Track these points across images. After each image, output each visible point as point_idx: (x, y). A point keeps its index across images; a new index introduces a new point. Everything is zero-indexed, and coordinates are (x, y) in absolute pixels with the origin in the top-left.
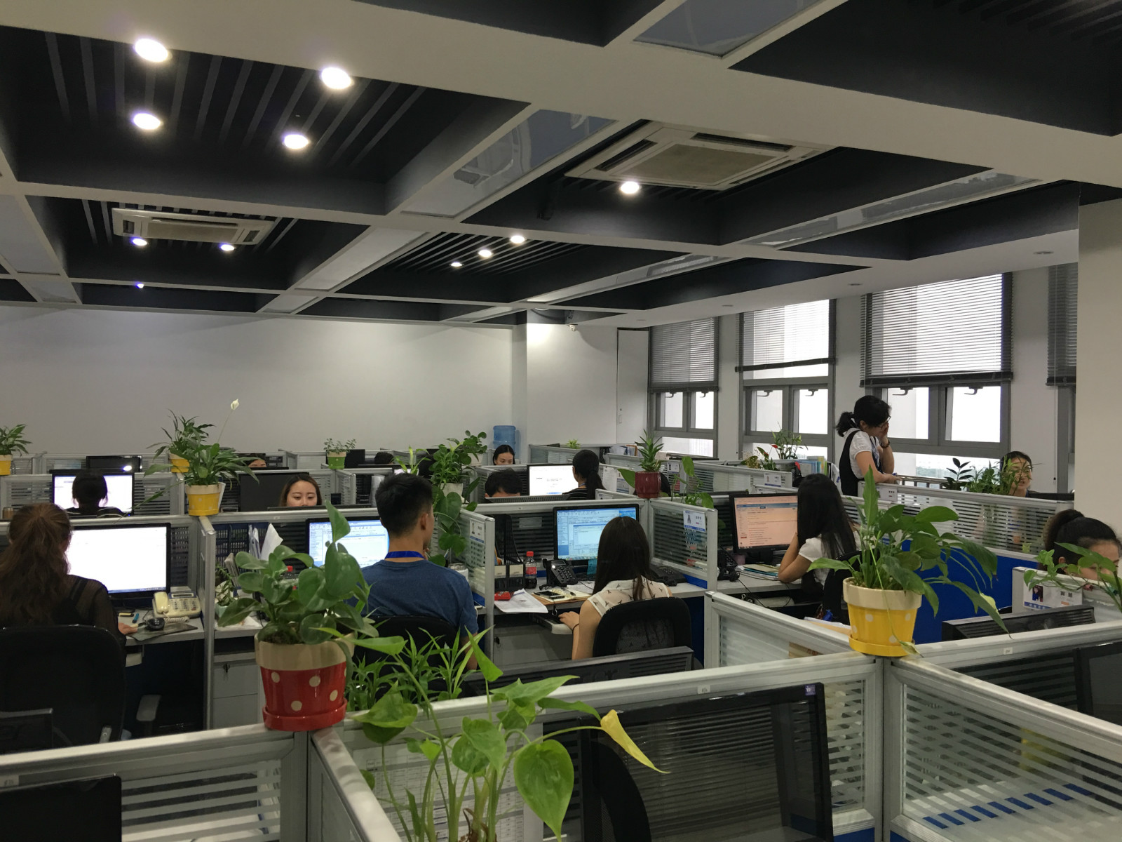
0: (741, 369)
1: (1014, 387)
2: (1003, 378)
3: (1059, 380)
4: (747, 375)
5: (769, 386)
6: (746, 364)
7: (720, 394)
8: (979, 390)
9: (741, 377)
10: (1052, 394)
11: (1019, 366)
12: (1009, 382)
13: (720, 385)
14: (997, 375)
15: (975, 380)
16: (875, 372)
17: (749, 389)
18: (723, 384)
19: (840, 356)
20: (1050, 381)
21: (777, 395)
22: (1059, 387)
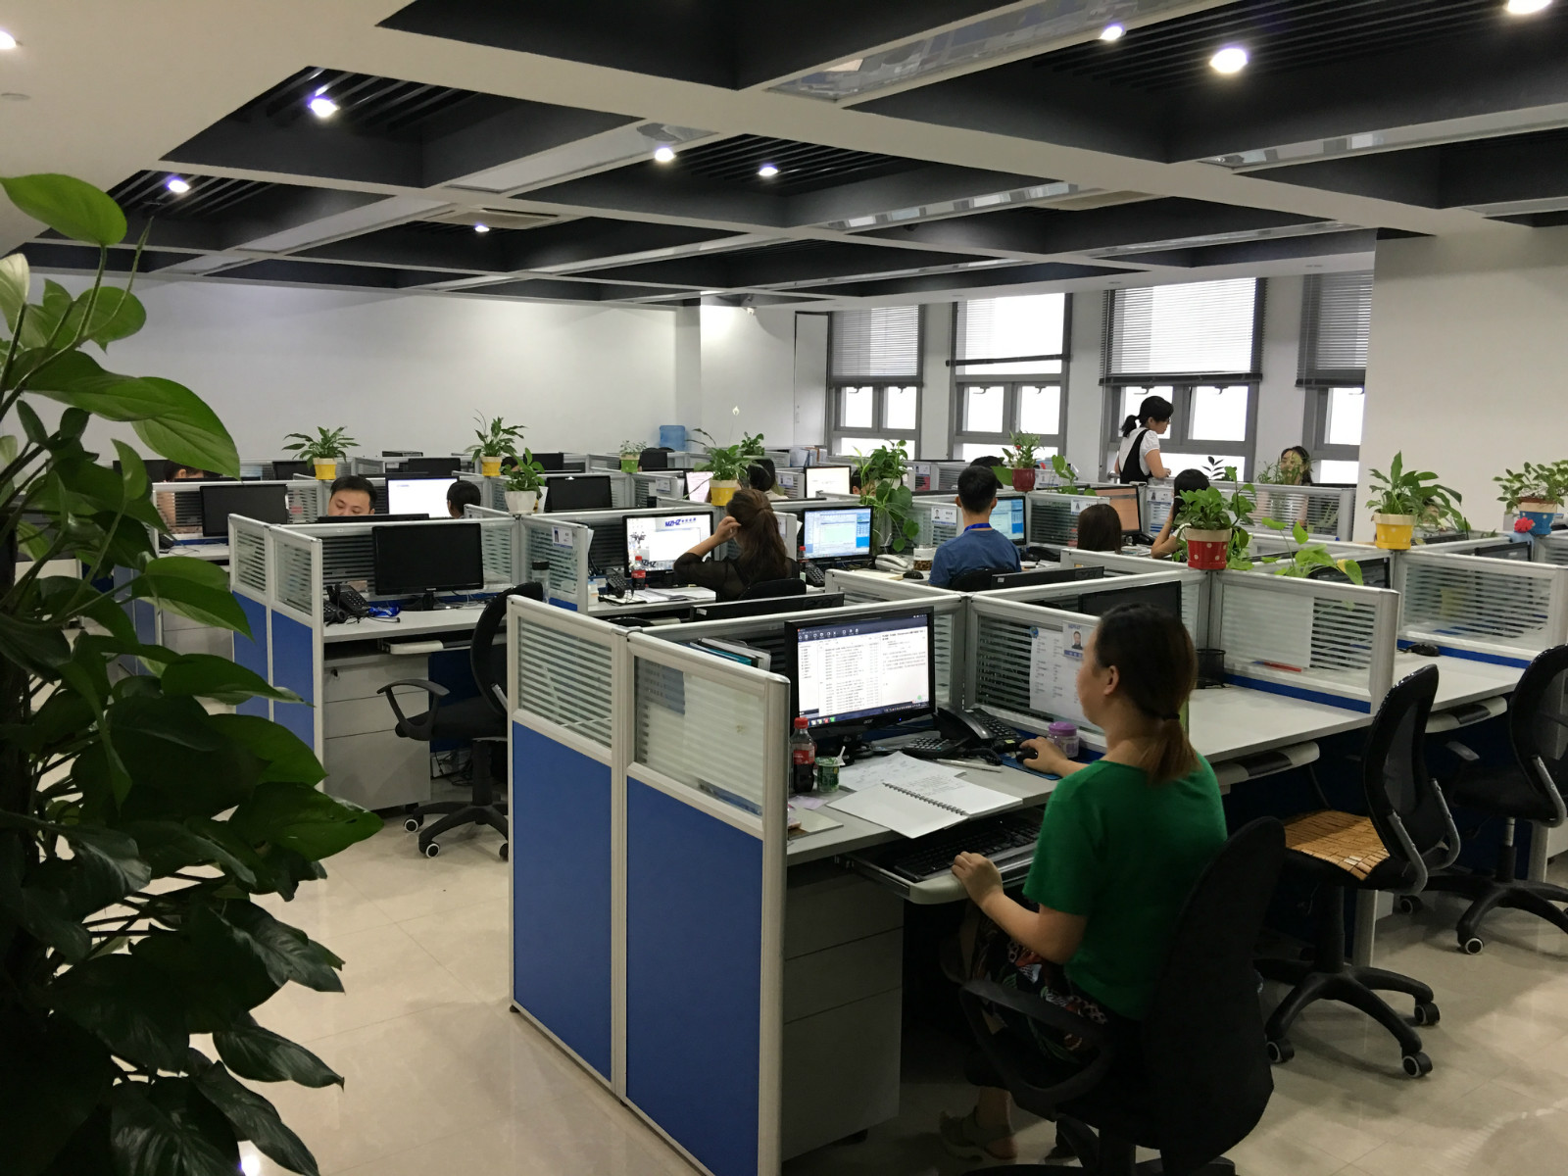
0: (953, 363)
1: (1262, 387)
2: (1253, 379)
3: (1308, 382)
4: (960, 370)
5: (985, 382)
6: (959, 357)
7: (924, 390)
8: (1224, 390)
9: (953, 372)
10: (1300, 395)
11: (1269, 367)
12: (1258, 383)
13: (925, 380)
14: (1247, 375)
15: (1221, 380)
16: (1115, 371)
17: (961, 386)
18: (928, 379)
19: (1076, 353)
20: (1299, 383)
21: (997, 393)
22: (1307, 389)
